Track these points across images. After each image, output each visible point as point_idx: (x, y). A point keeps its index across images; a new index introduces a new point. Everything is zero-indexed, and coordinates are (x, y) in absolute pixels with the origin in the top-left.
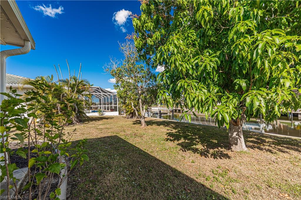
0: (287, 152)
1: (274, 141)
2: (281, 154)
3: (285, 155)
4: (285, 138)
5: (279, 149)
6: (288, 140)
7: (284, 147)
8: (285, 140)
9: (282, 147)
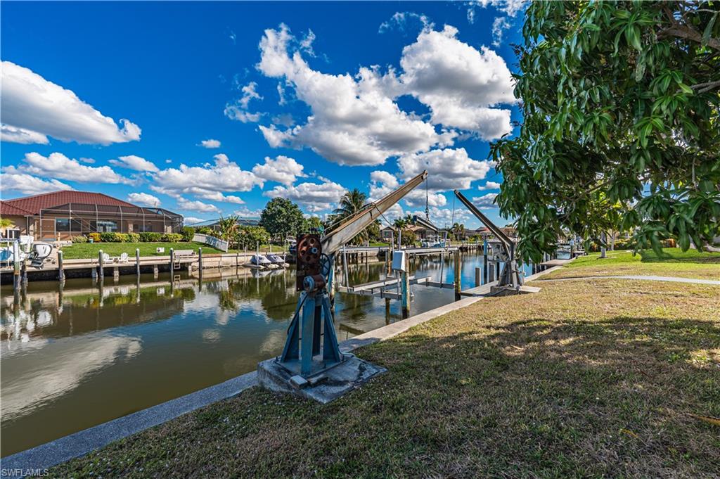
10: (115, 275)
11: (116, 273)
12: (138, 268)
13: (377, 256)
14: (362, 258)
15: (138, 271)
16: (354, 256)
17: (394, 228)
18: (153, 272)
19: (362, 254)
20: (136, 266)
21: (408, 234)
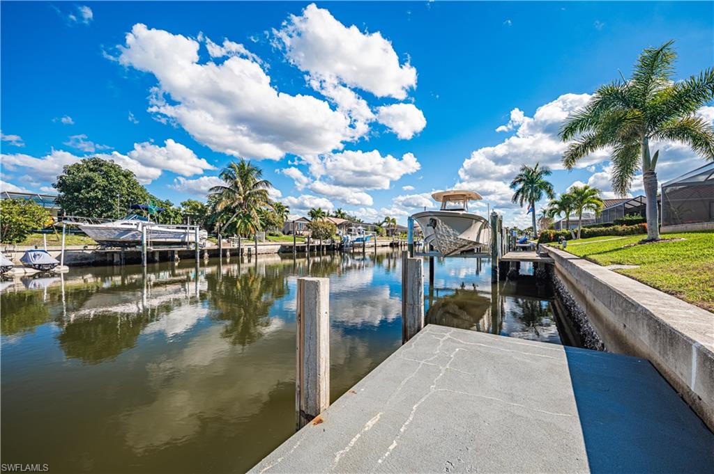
13: (278, 253)
14: (250, 255)
16: (235, 253)
17: (309, 218)
19: (249, 250)
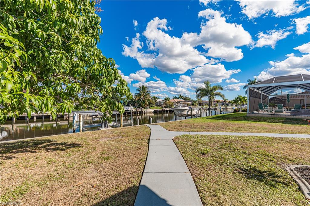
0: (15, 157)
1: (3, 149)
2: (8, 161)
3: (12, 161)
4: (18, 142)
5: (6, 157)
6: (19, 143)
7: (13, 152)
8: (17, 144)
9: (10, 153)
10: (34, 119)
11: (35, 118)
12: (43, 116)
13: (153, 113)
15: (43, 117)
16: (141, 113)
18: (49, 118)
20: (42, 115)
21: (170, 103)
